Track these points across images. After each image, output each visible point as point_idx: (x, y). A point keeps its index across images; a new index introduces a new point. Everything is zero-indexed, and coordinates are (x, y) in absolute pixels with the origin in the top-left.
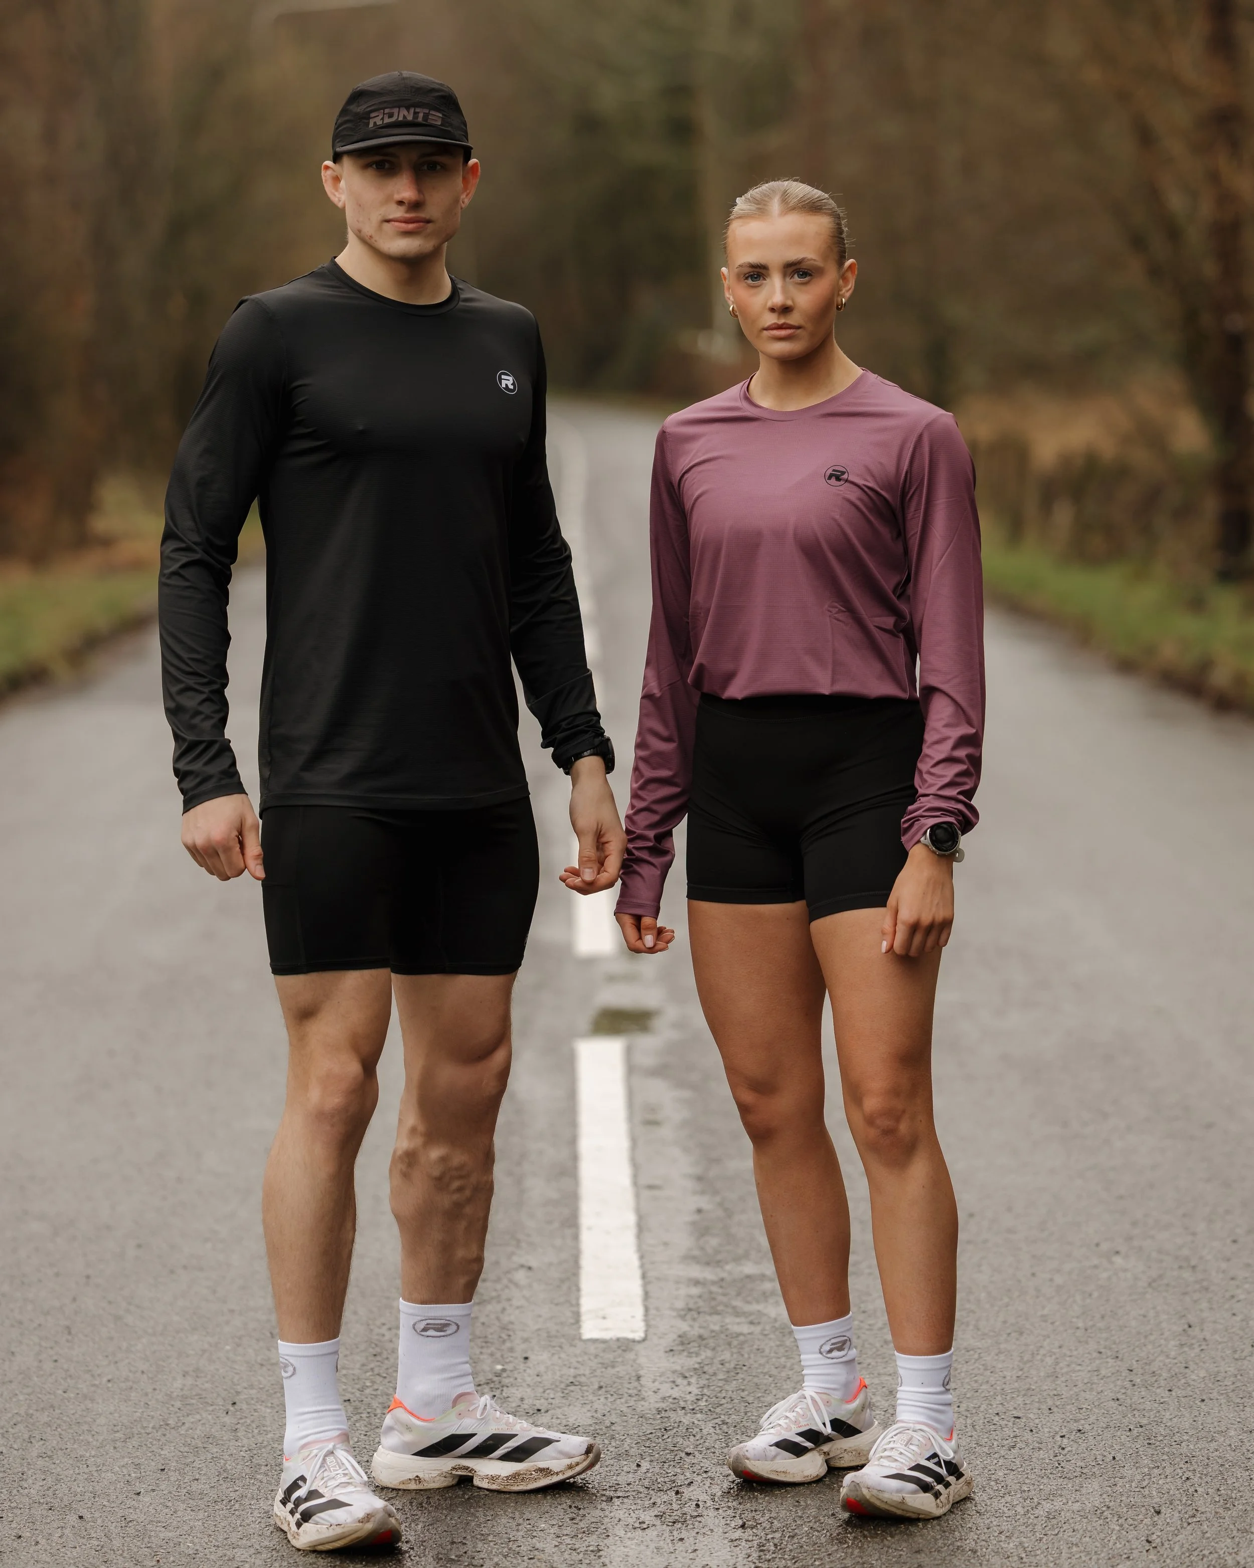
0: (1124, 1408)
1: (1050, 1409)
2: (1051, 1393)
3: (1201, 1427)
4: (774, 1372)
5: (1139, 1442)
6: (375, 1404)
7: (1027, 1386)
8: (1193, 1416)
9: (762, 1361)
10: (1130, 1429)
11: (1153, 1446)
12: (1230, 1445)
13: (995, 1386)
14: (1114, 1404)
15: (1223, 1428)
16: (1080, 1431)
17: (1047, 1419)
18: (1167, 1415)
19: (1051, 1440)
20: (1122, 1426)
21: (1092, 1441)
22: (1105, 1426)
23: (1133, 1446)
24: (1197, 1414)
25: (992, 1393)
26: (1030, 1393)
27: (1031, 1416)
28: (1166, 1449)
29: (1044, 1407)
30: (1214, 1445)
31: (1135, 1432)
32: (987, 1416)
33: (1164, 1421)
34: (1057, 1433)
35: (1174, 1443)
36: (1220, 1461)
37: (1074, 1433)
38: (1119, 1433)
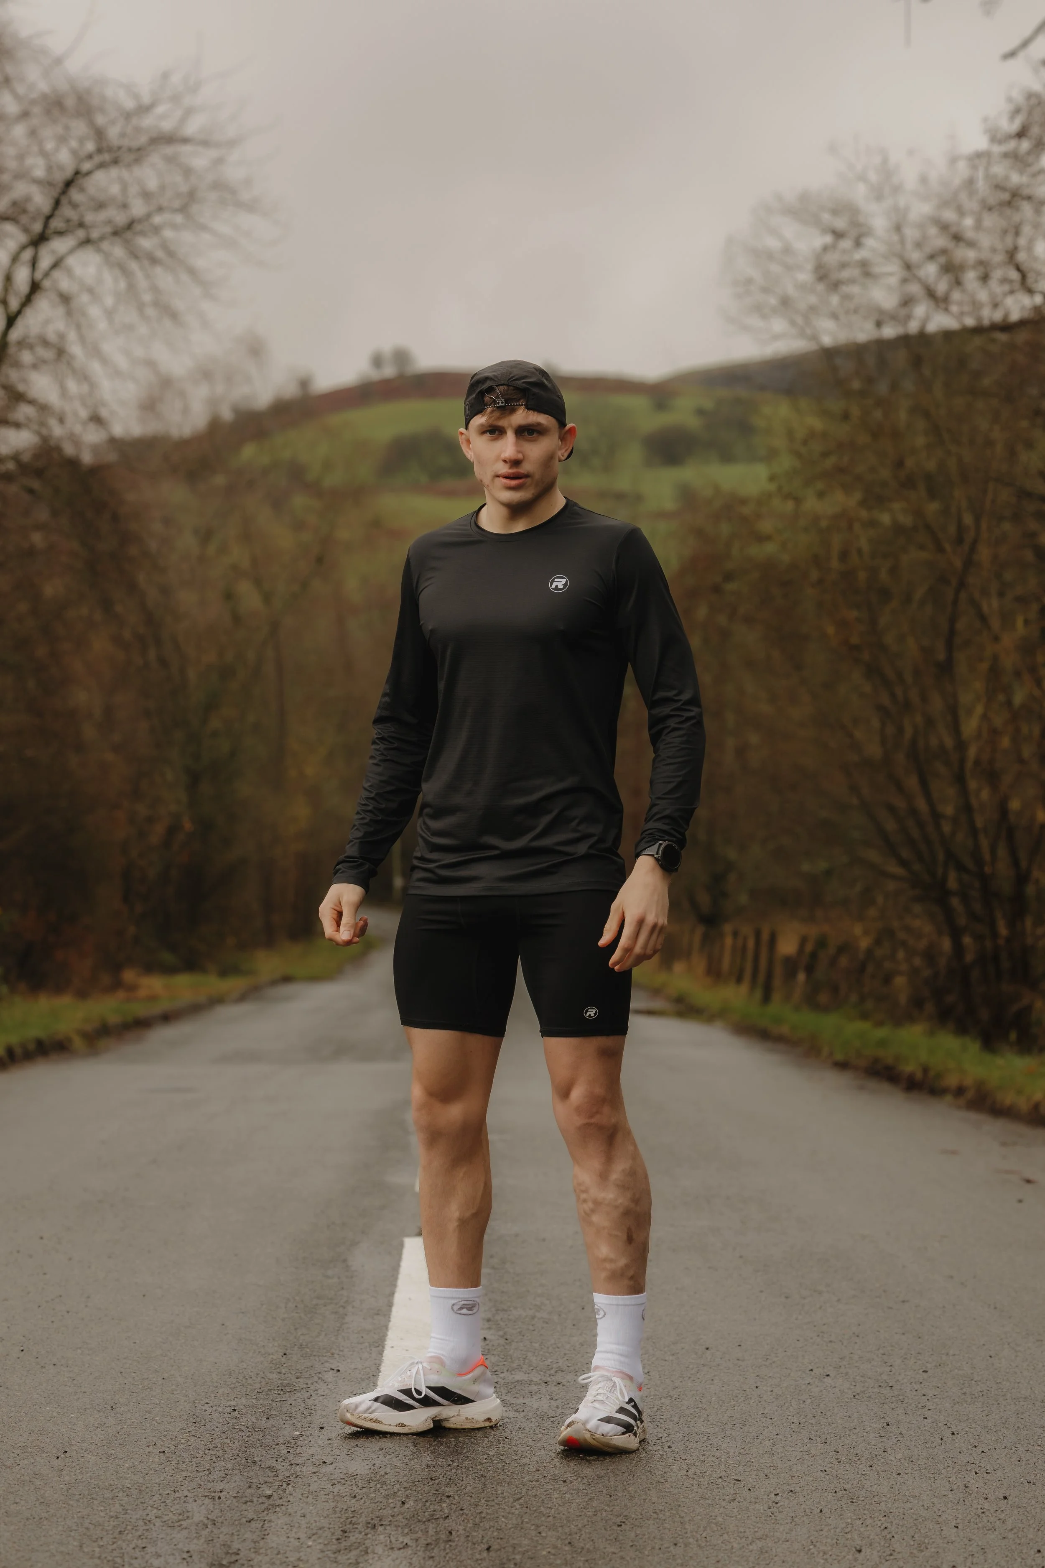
0: (831, 1477)
1: (766, 1475)
2: (768, 1465)
3: (898, 1492)
4: (531, 1443)
5: (843, 1501)
6: (185, 1455)
7: (749, 1459)
8: (890, 1484)
9: (522, 1436)
10: (836, 1492)
11: (855, 1504)
12: (923, 1506)
13: (719, 1459)
14: (824, 1474)
15: (917, 1494)
16: (792, 1491)
17: (764, 1482)
18: (868, 1483)
19: (766, 1497)
20: (829, 1489)
21: (802, 1499)
22: (813, 1489)
23: (838, 1503)
24: (894, 1483)
25: (717, 1463)
26: (750, 1464)
27: (751, 1480)
28: (867, 1507)
29: (762, 1474)
30: (909, 1505)
31: (840, 1494)
32: (712, 1478)
33: (866, 1487)
34: (771, 1492)
35: (874, 1503)
36: (915, 1517)
37: (787, 1493)
38: (826, 1494)
